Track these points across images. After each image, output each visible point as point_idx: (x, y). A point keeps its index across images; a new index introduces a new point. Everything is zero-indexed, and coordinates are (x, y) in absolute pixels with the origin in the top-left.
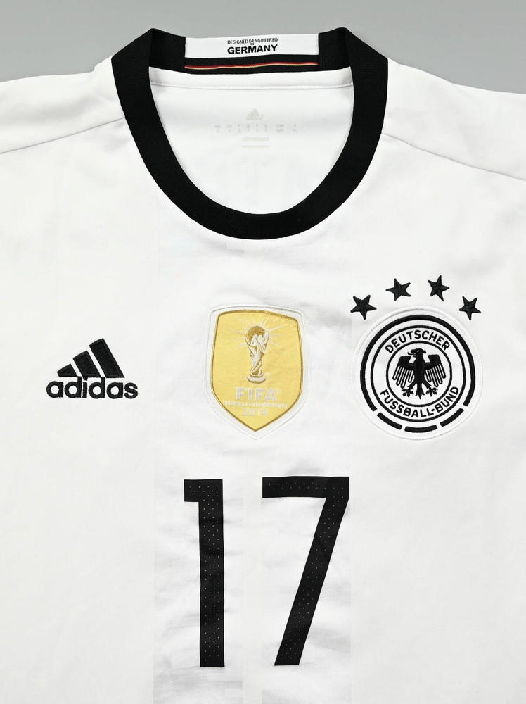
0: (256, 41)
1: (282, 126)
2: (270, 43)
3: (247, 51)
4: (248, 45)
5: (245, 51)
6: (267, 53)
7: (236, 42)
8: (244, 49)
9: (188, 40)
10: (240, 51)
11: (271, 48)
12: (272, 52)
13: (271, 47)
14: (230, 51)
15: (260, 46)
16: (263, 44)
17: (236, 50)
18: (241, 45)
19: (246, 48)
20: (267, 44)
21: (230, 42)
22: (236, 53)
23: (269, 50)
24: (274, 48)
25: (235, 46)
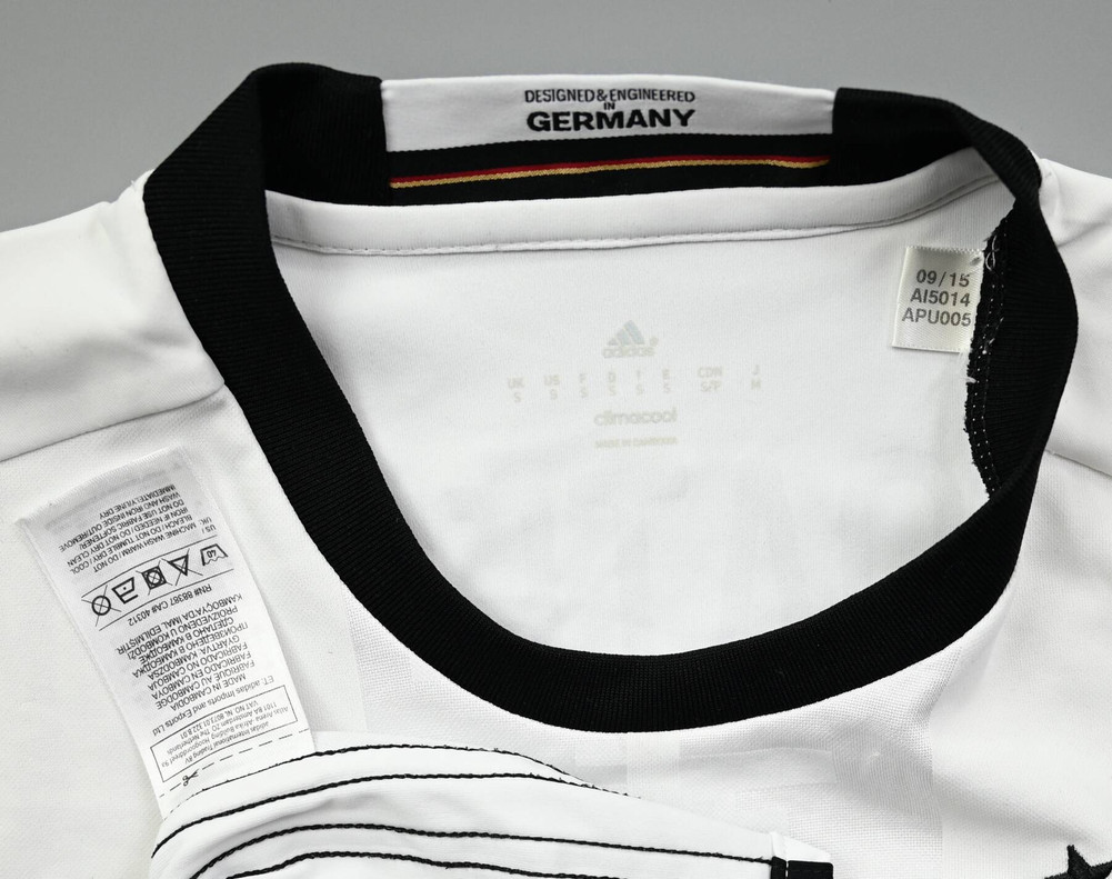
0: (623, 94)
1: (718, 371)
2: (671, 104)
3: (594, 123)
4: (595, 107)
5: (584, 123)
6: (659, 129)
7: (554, 94)
8: (582, 119)
9: (390, 89)
10: (571, 124)
11: (674, 118)
12: (676, 128)
13: (672, 115)
14: (536, 121)
15: (637, 113)
16: (645, 106)
17: (557, 122)
18: (573, 106)
19: (589, 116)
20: (660, 107)
21: (531, 95)
22: (557, 128)
23: (666, 122)
24: (684, 120)
25: (552, 107)
